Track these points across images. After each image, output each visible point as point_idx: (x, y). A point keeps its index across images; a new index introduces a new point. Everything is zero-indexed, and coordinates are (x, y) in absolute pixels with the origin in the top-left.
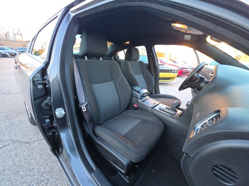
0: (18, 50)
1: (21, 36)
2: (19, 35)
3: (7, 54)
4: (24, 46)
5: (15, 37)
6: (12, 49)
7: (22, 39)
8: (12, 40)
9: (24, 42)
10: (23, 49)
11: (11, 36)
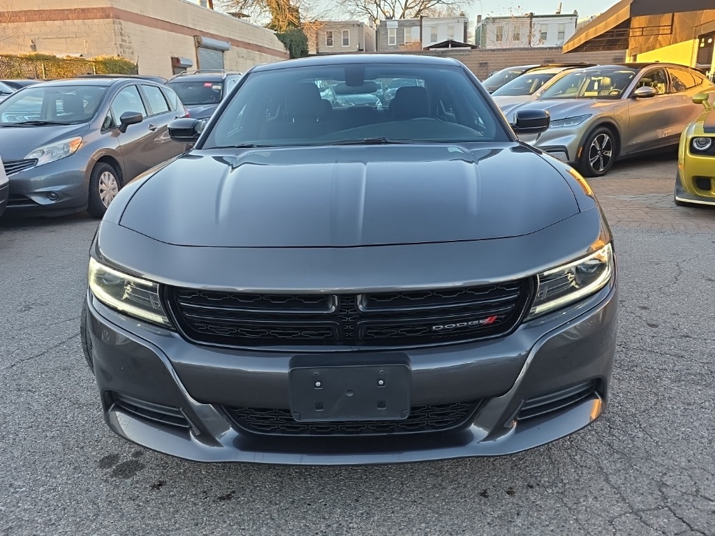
1: (419, 27)
2: (413, 24)
5: (400, 35)
7: (421, 40)
11: (389, 36)
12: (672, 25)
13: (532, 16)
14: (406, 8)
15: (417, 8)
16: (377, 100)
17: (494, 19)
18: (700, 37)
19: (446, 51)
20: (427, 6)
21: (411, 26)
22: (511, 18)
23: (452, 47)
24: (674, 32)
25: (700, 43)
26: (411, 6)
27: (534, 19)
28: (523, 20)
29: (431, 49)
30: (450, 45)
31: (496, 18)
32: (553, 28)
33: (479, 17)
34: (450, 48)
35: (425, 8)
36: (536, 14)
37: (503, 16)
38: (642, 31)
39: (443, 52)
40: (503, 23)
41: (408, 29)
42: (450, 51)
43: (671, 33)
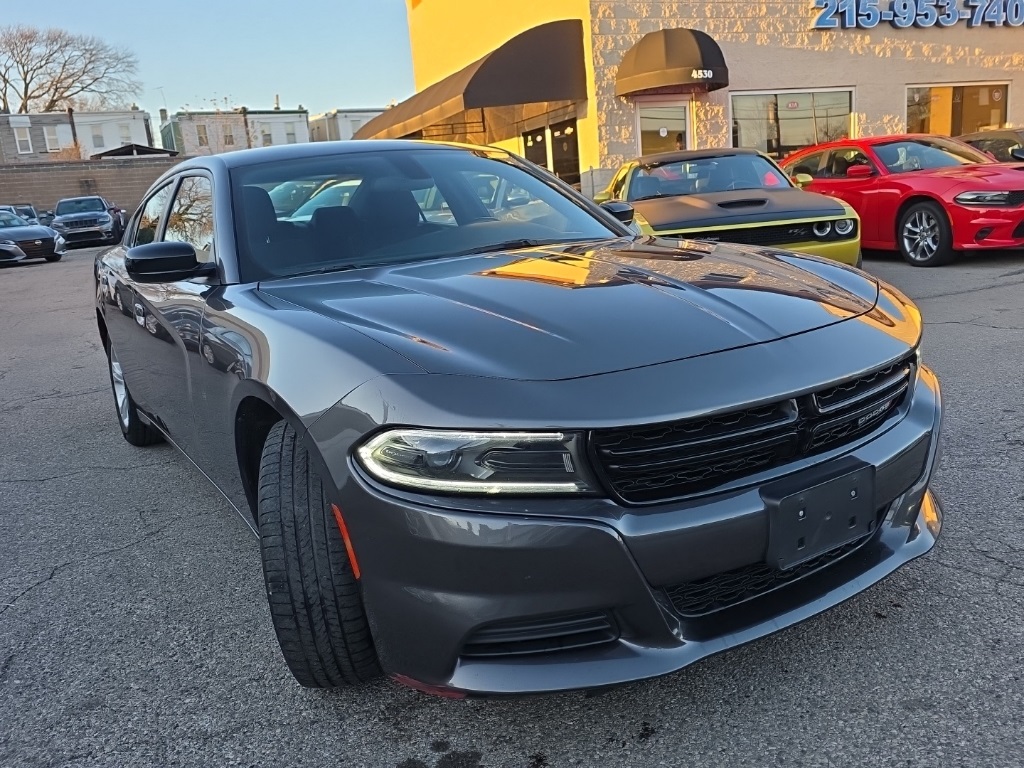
0: (57, 218)
1: (69, 126)
2: (57, 121)
3: (12, 247)
4: (87, 185)
5: (38, 138)
6: (27, 212)
7: (76, 144)
8: (26, 161)
9: (86, 162)
10: (83, 205)
11: (17, 139)
12: (483, 121)
13: (245, 112)
14: (27, 97)
15: (47, 98)
16: (54, 234)
17: (191, 115)
18: (525, 135)
19: (131, 160)
20: (65, 94)
21: (55, 124)
22: (217, 113)
23: (138, 154)
24: (487, 130)
25: (526, 142)
26: (36, 94)
27: (249, 116)
28: (235, 116)
29: (104, 158)
30: (135, 152)
31: (194, 114)
32: (278, 127)
33: (163, 112)
34: (136, 156)
35: (61, 98)
36: (250, 109)
37: (205, 110)
38: (452, 128)
39: (125, 161)
40: (206, 121)
41: (50, 128)
42: (137, 160)
43: (484, 131)
